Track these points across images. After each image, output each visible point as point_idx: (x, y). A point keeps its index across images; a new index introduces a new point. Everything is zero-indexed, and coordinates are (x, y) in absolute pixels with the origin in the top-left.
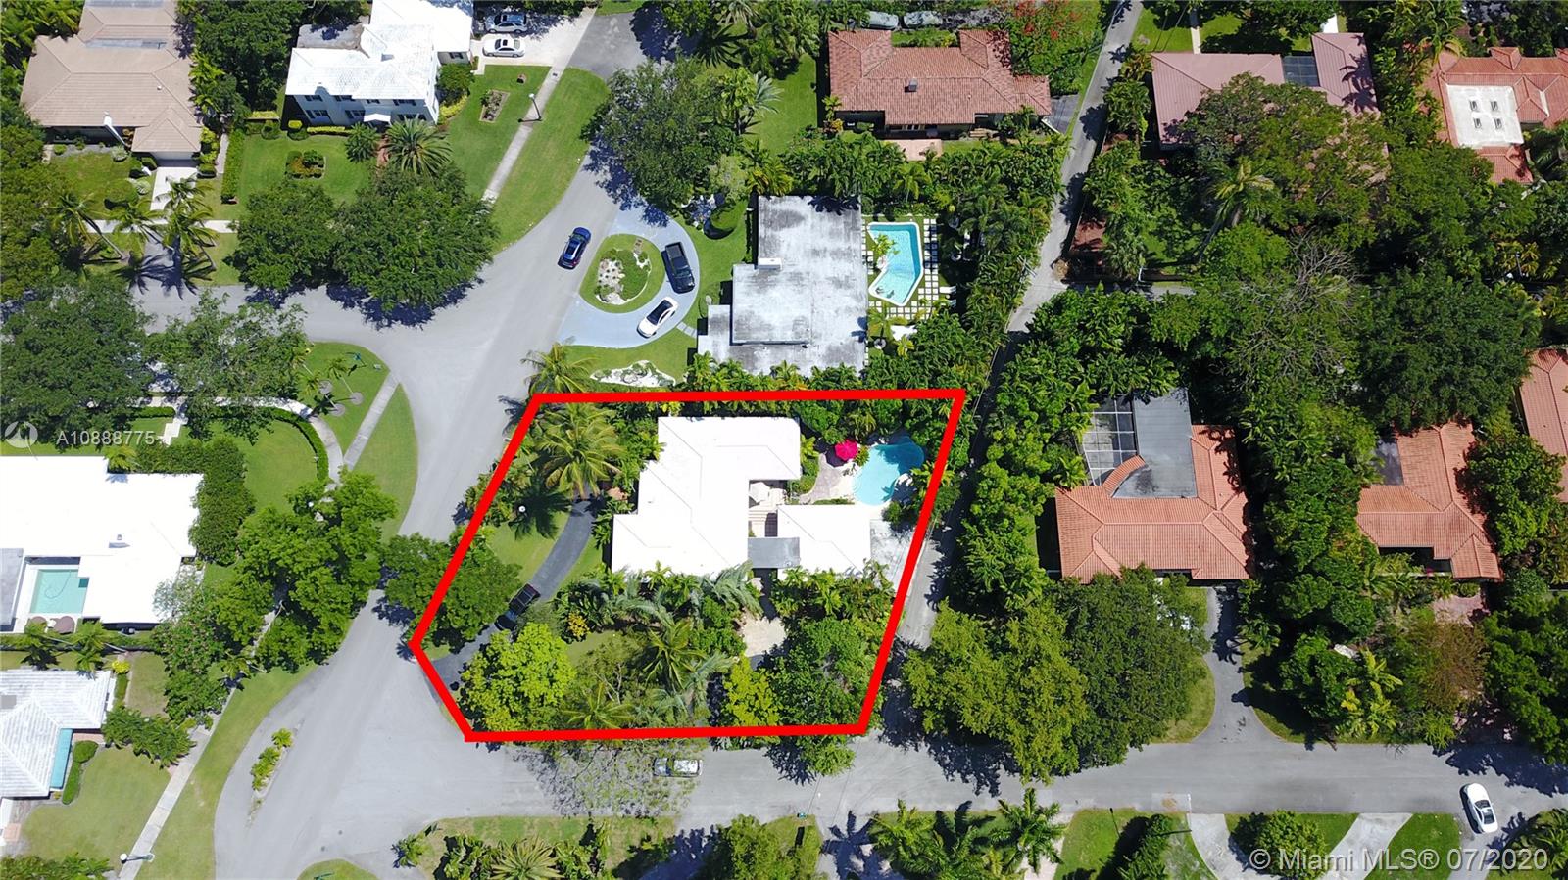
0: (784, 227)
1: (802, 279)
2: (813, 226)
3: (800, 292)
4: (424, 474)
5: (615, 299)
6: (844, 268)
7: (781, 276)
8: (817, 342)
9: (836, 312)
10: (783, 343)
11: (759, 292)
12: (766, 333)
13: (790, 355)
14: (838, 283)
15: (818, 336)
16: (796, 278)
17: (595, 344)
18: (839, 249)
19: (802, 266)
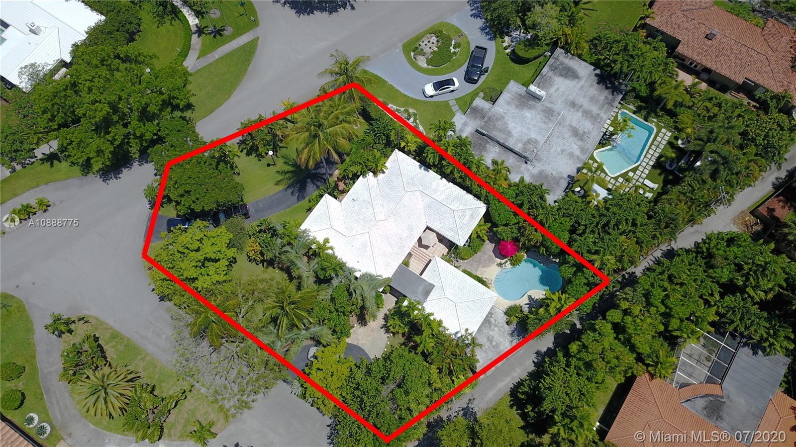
0: (562, 76)
1: (552, 115)
2: (582, 87)
3: (545, 123)
4: (235, 98)
5: (422, 62)
6: (586, 125)
7: (539, 105)
8: (536, 163)
9: (562, 151)
10: (511, 150)
11: (517, 107)
12: (503, 136)
13: (511, 161)
14: (575, 133)
15: (539, 160)
16: (549, 113)
17: (390, 82)
18: (591, 111)
19: (558, 106)
